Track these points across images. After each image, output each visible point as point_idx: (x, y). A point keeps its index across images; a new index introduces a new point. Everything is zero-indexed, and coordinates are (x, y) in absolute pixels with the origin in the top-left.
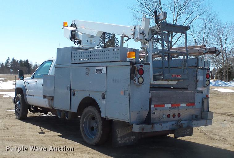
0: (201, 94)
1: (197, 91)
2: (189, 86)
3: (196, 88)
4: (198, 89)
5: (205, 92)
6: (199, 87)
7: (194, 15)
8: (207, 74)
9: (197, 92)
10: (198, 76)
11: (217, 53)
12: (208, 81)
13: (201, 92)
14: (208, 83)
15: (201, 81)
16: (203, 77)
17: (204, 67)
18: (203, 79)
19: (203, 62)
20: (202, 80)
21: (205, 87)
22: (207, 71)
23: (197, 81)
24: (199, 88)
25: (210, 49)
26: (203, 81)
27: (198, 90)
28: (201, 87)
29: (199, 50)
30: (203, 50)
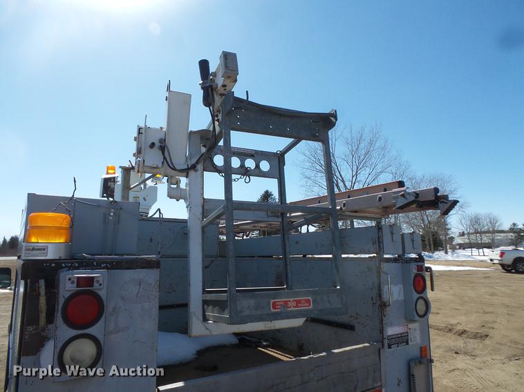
0: (402, 347)
1: (386, 342)
2: (356, 319)
3: (382, 331)
4: (392, 331)
5: (416, 339)
6: (391, 325)
7: (379, 168)
8: (416, 276)
9: (386, 346)
10: (385, 288)
11: (444, 207)
12: (421, 302)
13: (403, 339)
14: (424, 308)
15: (397, 301)
16: (401, 286)
17: (404, 252)
18: (402, 294)
19: (398, 238)
20: (402, 298)
21: (413, 321)
22: (413, 266)
23: (383, 305)
24: (394, 328)
25: (417, 195)
26: (405, 301)
27: (391, 338)
28: (399, 325)
29: (380, 198)
30: (395, 198)
